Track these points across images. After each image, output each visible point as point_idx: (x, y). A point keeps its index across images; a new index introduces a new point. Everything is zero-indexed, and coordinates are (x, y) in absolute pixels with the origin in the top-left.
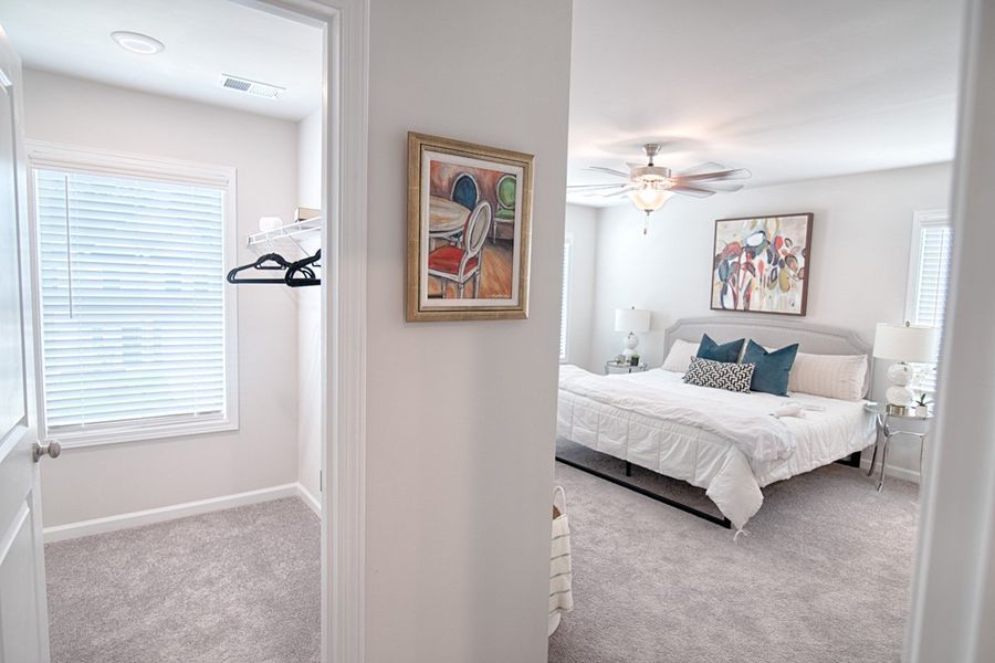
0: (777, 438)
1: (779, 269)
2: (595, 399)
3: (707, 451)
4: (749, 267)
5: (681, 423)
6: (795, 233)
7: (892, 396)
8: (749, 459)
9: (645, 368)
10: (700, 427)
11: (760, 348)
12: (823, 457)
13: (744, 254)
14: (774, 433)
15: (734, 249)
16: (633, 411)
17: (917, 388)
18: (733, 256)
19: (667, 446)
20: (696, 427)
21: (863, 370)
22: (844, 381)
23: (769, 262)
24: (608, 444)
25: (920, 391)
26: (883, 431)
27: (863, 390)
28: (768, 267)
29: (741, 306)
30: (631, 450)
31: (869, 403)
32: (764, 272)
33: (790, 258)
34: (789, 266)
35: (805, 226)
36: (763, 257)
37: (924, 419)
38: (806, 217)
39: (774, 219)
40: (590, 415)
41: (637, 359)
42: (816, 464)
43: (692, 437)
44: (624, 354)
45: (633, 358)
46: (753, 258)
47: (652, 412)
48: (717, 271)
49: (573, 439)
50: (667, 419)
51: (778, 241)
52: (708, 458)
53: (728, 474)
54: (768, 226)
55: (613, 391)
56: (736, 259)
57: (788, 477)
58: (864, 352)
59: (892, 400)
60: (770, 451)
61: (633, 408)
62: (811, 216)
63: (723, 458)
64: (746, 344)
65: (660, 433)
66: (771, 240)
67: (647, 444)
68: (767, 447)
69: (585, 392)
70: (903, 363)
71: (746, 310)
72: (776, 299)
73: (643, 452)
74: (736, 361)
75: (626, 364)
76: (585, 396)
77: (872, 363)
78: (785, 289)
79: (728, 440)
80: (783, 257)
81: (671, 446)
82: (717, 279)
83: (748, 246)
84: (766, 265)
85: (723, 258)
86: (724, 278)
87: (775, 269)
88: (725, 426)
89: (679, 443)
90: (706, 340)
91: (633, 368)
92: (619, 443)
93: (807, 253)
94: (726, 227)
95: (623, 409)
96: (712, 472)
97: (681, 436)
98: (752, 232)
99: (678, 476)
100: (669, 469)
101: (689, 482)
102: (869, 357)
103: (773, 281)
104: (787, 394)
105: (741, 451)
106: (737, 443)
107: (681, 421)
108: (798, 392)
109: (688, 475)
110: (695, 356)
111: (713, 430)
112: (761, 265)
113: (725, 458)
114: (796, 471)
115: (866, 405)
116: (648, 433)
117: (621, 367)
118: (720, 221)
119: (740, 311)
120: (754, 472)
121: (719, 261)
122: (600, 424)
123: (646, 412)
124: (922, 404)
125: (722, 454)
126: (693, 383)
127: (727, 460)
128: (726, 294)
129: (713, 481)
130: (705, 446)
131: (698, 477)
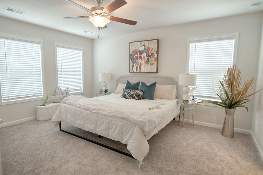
0: (153, 120)
2: (83, 108)
3: (127, 128)
4: (140, 58)
5: (116, 117)
6: (153, 46)
7: (184, 97)
8: (143, 131)
9: (110, 93)
10: (123, 118)
11: (145, 84)
12: (167, 122)
13: (139, 53)
15: (136, 52)
16: (97, 113)
17: (191, 94)
19: (111, 127)
20: (122, 119)
21: (175, 89)
22: (170, 94)
23: (146, 56)
24: (88, 127)
25: (192, 95)
26: (182, 109)
27: (175, 96)
29: (138, 71)
30: (98, 129)
32: (145, 59)
33: (152, 54)
34: (152, 57)
35: (157, 43)
36: (144, 54)
37: (194, 104)
39: (147, 42)
40: (82, 115)
41: (107, 90)
42: (165, 124)
43: (121, 123)
44: (103, 89)
45: (105, 90)
46: (141, 55)
47: (105, 113)
48: (131, 59)
49: (76, 126)
50: (111, 116)
51: (149, 48)
52: (127, 131)
53: (135, 139)
54: (145, 44)
55: (90, 105)
56: (136, 55)
57: (157, 133)
58: (175, 84)
59: (184, 99)
60: (151, 127)
61: (98, 112)
62: (158, 40)
63: (133, 131)
64: (140, 83)
65: (108, 122)
66: (147, 48)
67: (103, 127)
68: (150, 125)
70: (187, 87)
71: (140, 72)
72: (149, 68)
73: (103, 130)
74: (138, 89)
75: (103, 92)
76: (80, 107)
77: (178, 87)
78: (151, 64)
79: (135, 124)
80: (150, 54)
81: (113, 127)
82: (131, 62)
83: (140, 51)
84: (146, 57)
85: (132, 55)
86: (133, 62)
87: (148, 58)
88: (133, 117)
89: (116, 126)
90: (128, 83)
91: (106, 94)
92: (93, 127)
93: (157, 52)
94: (133, 44)
95: (94, 112)
96: (128, 138)
97: (116, 122)
98: (141, 46)
99: (116, 140)
100: (112, 137)
101: (120, 142)
102: (177, 85)
103: (148, 62)
104: (154, 99)
105: (140, 128)
106: (138, 124)
107: (116, 116)
108: (157, 98)
109: (120, 139)
110: (125, 88)
111: (128, 120)
112: (144, 57)
113: (134, 132)
114: (159, 129)
115: (177, 101)
116: (104, 122)
117: (102, 93)
118: (131, 42)
119: (139, 72)
120: (145, 136)
121: (131, 56)
122: (86, 119)
123: (102, 113)
124: (193, 99)
125: (132, 129)
126: (124, 98)
127: (134, 133)
128: (134, 67)
129: (130, 141)
130: (126, 126)
131: (124, 140)
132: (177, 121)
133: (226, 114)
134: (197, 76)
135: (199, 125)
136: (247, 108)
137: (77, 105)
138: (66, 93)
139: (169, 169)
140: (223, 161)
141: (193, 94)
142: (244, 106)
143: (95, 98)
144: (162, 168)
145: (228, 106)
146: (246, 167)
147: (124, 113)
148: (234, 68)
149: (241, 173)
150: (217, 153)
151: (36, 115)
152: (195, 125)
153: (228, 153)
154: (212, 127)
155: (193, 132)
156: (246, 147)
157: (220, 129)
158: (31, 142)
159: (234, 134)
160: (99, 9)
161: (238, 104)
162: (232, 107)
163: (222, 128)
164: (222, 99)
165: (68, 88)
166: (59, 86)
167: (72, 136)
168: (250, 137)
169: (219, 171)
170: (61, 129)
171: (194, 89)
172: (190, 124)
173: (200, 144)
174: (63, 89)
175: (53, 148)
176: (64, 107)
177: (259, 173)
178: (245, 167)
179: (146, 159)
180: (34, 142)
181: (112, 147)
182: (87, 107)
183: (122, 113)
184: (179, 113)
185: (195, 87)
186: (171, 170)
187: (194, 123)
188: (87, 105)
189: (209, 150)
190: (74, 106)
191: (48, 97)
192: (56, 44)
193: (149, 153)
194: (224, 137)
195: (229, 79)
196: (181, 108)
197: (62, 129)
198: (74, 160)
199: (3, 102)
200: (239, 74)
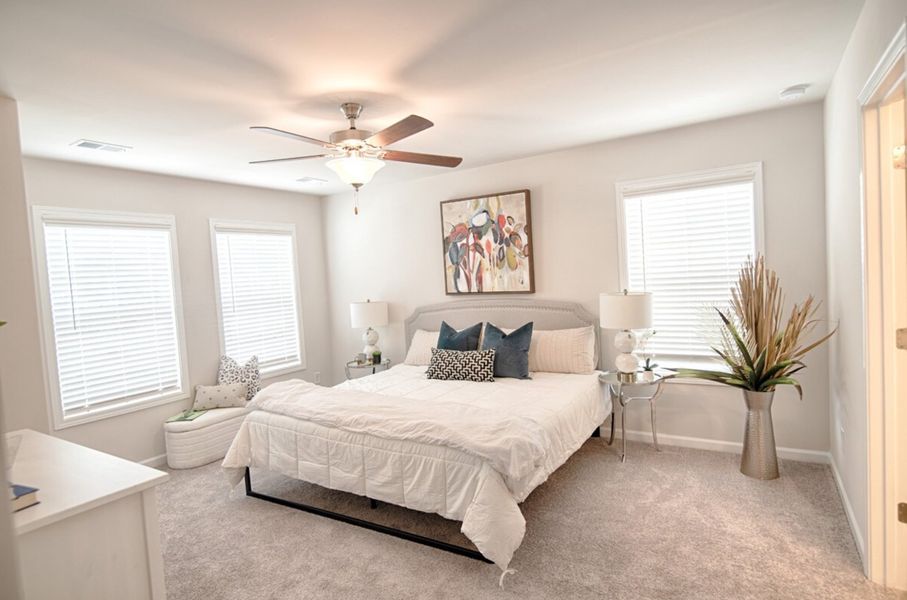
0: (531, 445)
1: (505, 248)
2: (322, 423)
3: (457, 474)
4: (478, 248)
5: (423, 443)
6: (515, 210)
7: (621, 364)
8: (504, 478)
9: (388, 366)
10: (445, 445)
11: (497, 330)
12: (573, 444)
13: (471, 234)
14: (528, 440)
15: (461, 231)
16: (365, 434)
17: (641, 352)
18: (462, 238)
19: (410, 472)
20: (441, 445)
21: (592, 342)
22: (578, 355)
23: (496, 242)
24: (340, 479)
25: (644, 355)
26: (617, 400)
27: (594, 360)
28: (495, 246)
29: (474, 289)
30: (369, 482)
31: (603, 373)
32: (492, 252)
33: (514, 235)
34: (514, 244)
35: (524, 202)
36: (489, 237)
37: (652, 383)
38: (523, 194)
39: (494, 198)
40: (317, 444)
41: (380, 356)
42: (569, 453)
43: (437, 459)
44: (365, 351)
45: (374, 355)
46: (480, 239)
47: (388, 432)
48: (448, 254)
49: (300, 478)
50: (406, 439)
51: (503, 217)
52: (457, 483)
53: (483, 503)
54: (490, 204)
55: (342, 409)
56: (464, 241)
57: (546, 480)
58: (589, 323)
59: (621, 368)
60: (525, 464)
61: (366, 429)
62: (528, 193)
63: (475, 481)
64: (484, 328)
65: (401, 456)
66: (495, 219)
67: (386, 473)
68: (523, 459)
69: (307, 415)
70: (626, 331)
71: (480, 292)
72: (506, 279)
73: (385, 484)
74: (476, 348)
75: (368, 362)
76: (309, 420)
77: (599, 333)
78: (514, 267)
79: (479, 458)
80: (507, 235)
81: (415, 472)
82: (449, 263)
83: (474, 226)
84: (493, 245)
85: (452, 240)
86: (455, 261)
87: (502, 248)
88: (474, 440)
89: (424, 468)
90: (446, 329)
91: (377, 367)
92: (355, 475)
93: (529, 229)
94: (450, 208)
95: (355, 432)
96: (464, 500)
97: (425, 458)
98: (476, 212)
99: (428, 509)
100: (416, 502)
101: (441, 514)
102: (596, 327)
103: (501, 260)
104: (530, 374)
105: (495, 470)
106: (488, 460)
107: (423, 439)
108: (539, 371)
109: (438, 507)
110: (436, 347)
111: (458, 449)
112: (488, 244)
113: (477, 482)
114: (552, 469)
115: (600, 376)
116: (387, 459)
117: (363, 367)
118: (445, 202)
119: (474, 293)
120: (511, 491)
121: (448, 244)
122: (331, 453)
123: (382, 432)
124: (648, 369)
125: (473, 476)
126: (437, 377)
127: (480, 484)
128: (459, 277)
129: (469, 509)
130: (453, 468)
131: (451, 507)
132: (604, 439)
133: (749, 407)
134: (655, 294)
135: (674, 447)
136: (799, 388)
137: (299, 414)
138: (251, 374)
139: (587, 583)
140: (741, 550)
141: (646, 352)
142: (791, 383)
143: (346, 385)
144: (567, 581)
145: (751, 384)
146: (807, 560)
147: (445, 428)
148: (760, 267)
149: (790, 578)
150: (724, 526)
151: (165, 452)
152: (663, 446)
153: (758, 526)
154: (714, 449)
155: (656, 471)
156: (813, 503)
157: (737, 455)
158: (169, 537)
159: (780, 468)
160: (353, 137)
161: (776, 375)
162: (762, 386)
163: (741, 452)
164: (730, 363)
165: (255, 359)
166: (228, 354)
167: (288, 508)
168: (828, 473)
169: (729, 578)
170: (249, 492)
171: (646, 336)
172: (649, 445)
173: (676, 505)
174: (241, 363)
175: (237, 548)
176: (258, 422)
177: (842, 573)
178: (803, 561)
179: (518, 558)
180: (178, 536)
181: (415, 533)
182: (332, 418)
183: (441, 428)
184: (609, 412)
185: (652, 330)
186: (593, 586)
187: (659, 442)
188: (332, 410)
189: (703, 521)
190: (291, 416)
191: (196, 392)
192: (212, 223)
193: (527, 542)
194: (749, 478)
195: (747, 303)
196: (613, 397)
197: (254, 489)
198: (311, 578)
199: (65, 418)
200: (773, 287)
